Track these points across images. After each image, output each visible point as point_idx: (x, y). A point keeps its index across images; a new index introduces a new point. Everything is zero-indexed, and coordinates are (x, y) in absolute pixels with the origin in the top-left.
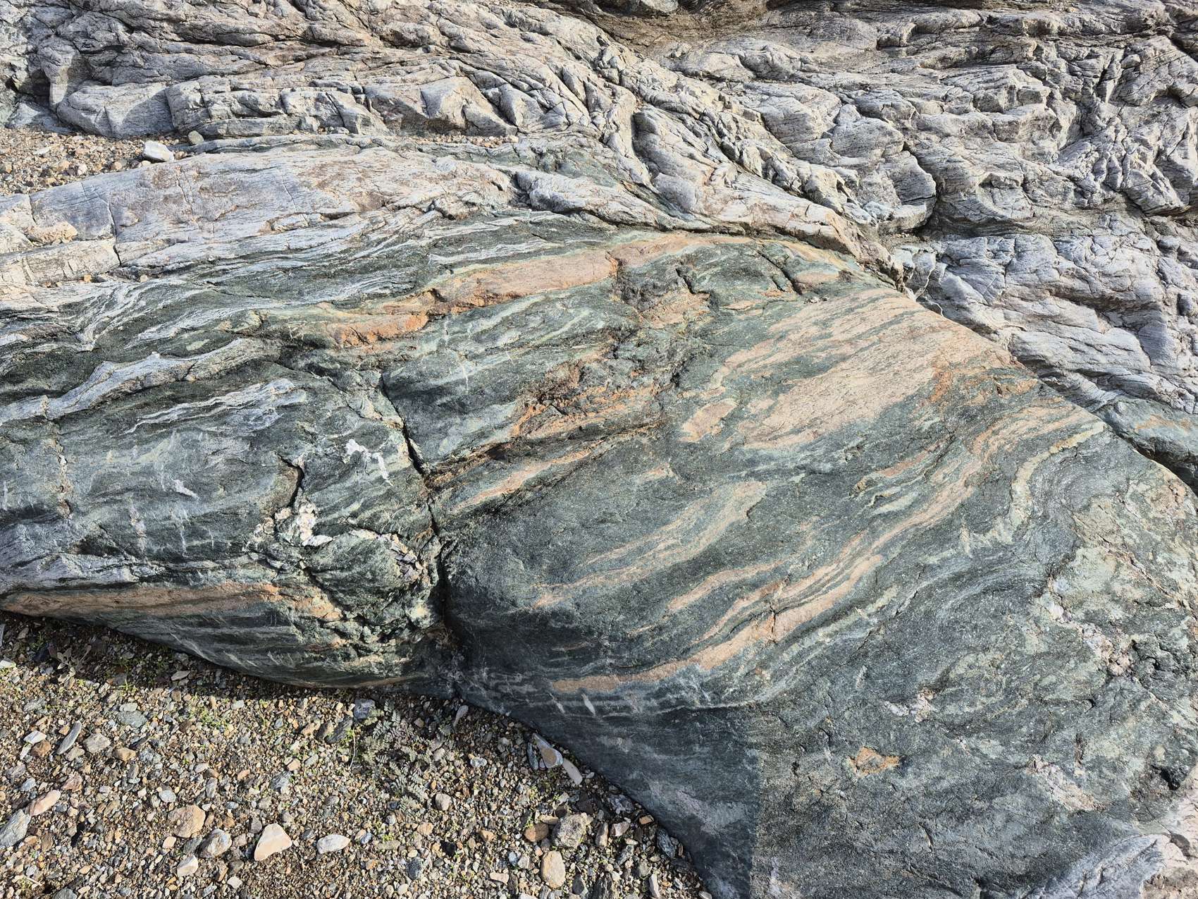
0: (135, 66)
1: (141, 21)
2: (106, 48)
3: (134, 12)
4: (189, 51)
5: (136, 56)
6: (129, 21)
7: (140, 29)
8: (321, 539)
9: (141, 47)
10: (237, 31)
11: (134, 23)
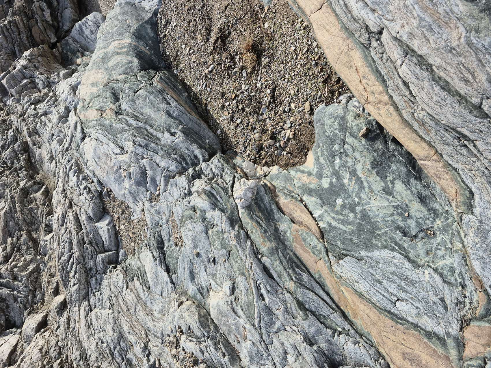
0: (94, 235)
1: (81, 241)
2: (92, 246)
3: (79, 244)
4: (84, 224)
5: (91, 236)
6: (82, 245)
7: (83, 240)
8: (143, 81)
9: (88, 236)
10: (74, 218)
11: (82, 243)
